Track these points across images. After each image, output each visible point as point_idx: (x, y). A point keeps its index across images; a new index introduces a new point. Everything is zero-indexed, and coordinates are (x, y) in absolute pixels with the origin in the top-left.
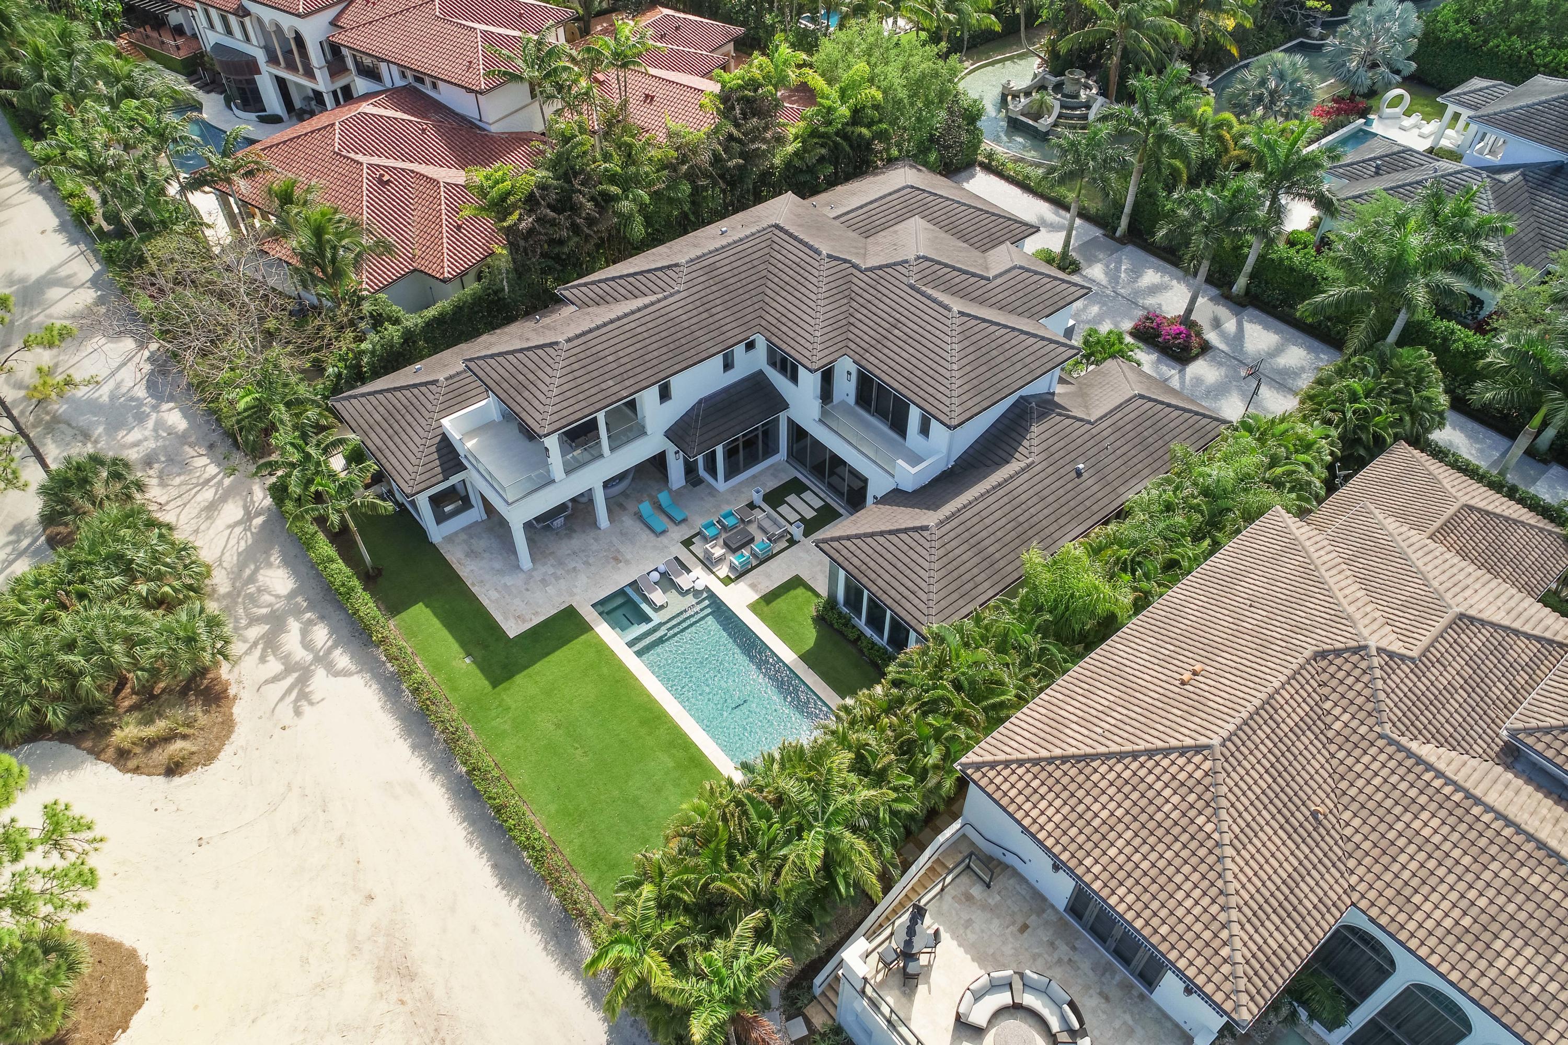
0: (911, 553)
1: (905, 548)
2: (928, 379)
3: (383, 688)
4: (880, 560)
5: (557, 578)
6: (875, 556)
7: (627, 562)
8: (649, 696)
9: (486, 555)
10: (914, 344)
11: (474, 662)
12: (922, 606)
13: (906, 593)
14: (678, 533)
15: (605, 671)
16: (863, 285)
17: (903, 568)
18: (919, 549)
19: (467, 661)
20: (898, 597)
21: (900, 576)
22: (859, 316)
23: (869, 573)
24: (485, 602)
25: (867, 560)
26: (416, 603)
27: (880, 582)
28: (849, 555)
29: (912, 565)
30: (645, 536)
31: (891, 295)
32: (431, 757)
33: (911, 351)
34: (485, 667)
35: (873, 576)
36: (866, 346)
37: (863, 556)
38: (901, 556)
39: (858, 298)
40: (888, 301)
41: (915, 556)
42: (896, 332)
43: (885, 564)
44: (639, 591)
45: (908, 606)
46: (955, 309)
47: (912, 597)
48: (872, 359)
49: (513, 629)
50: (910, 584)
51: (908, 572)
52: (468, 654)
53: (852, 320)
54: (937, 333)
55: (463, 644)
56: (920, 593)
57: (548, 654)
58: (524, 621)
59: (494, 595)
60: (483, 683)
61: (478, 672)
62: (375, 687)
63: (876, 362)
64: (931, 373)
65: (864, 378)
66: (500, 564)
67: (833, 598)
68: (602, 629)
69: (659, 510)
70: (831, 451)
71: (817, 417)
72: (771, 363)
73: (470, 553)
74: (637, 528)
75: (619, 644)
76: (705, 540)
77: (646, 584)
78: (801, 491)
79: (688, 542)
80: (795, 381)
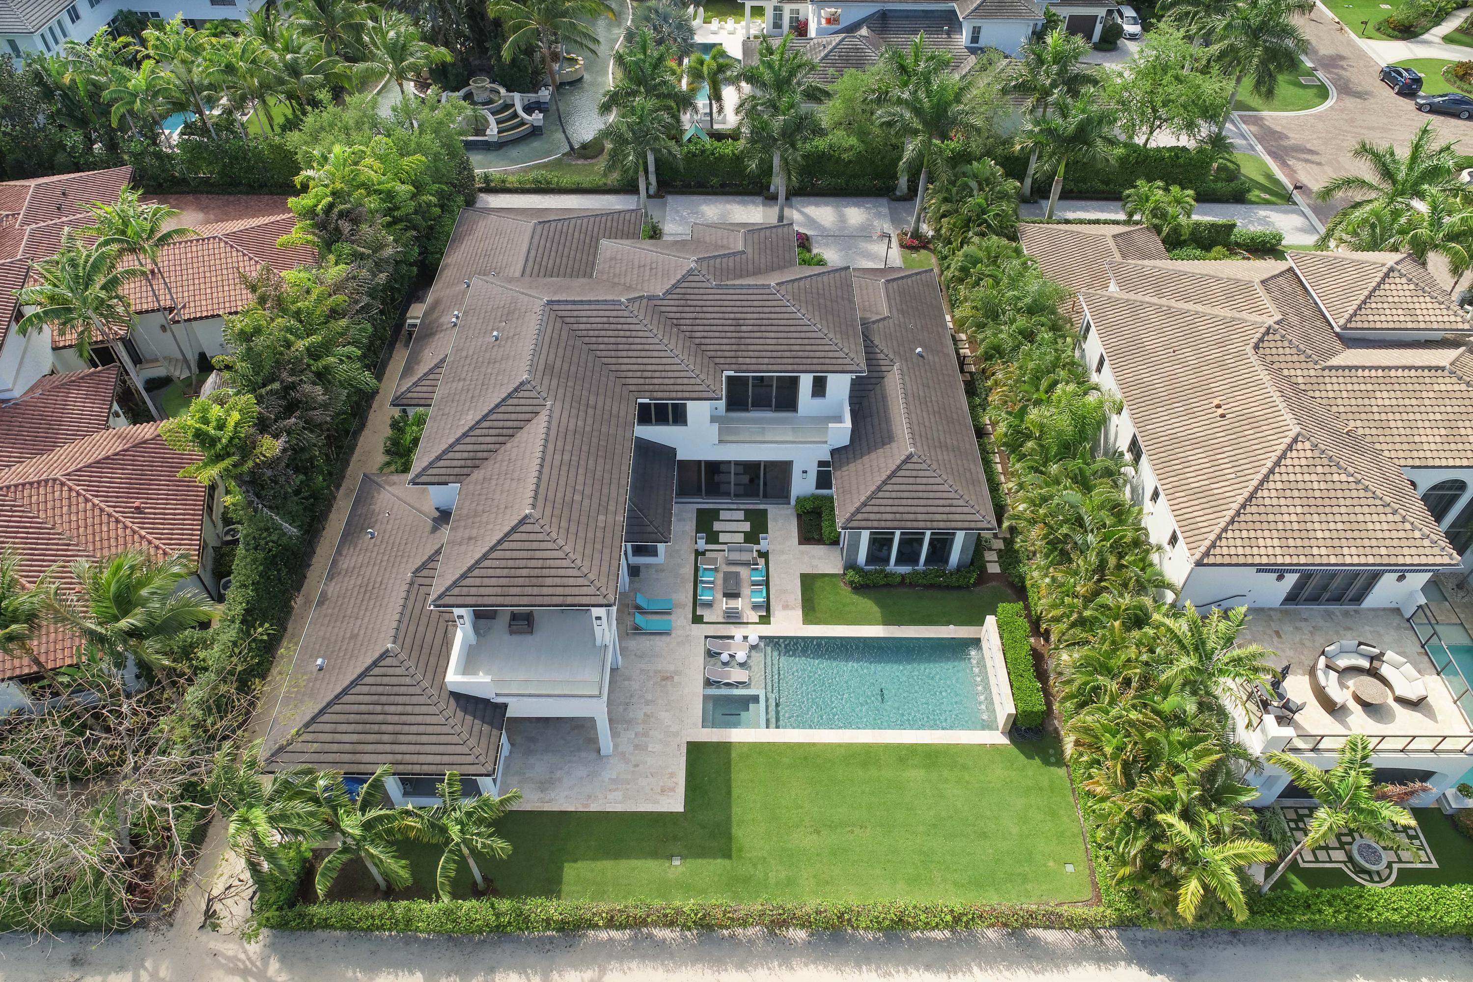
0: (919, 480)
1: (911, 480)
2: (808, 348)
3: (643, 957)
4: (904, 502)
5: (645, 734)
6: (897, 502)
7: (677, 673)
8: (840, 745)
9: (558, 774)
10: (769, 328)
11: (683, 857)
12: (965, 510)
13: (947, 509)
14: (681, 619)
15: (786, 760)
16: (674, 309)
17: (925, 495)
18: (921, 473)
19: (677, 862)
20: (945, 517)
21: (930, 502)
22: (698, 334)
23: (905, 517)
24: (619, 808)
25: (895, 509)
26: (561, 869)
27: (920, 517)
28: (878, 516)
29: (929, 488)
30: (660, 643)
31: (708, 303)
32: (765, 958)
33: (772, 335)
34: (702, 852)
35: (912, 517)
36: (733, 354)
37: (888, 509)
38: (915, 488)
39: (682, 322)
40: (710, 309)
41: (924, 481)
42: (744, 328)
43: (910, 502)
44: (717, 684)
45: (957, 517)
46: (773, 284)
47: (953, 509)
48: (748, 361)
49: (675, 803)
50: (941, 502)
51: (932, 495)
52: (670, 857)
53: (697, 341)
54: (778, 309)
55: (654, 854)
56: (955, 502)
57: (729, 793)
58: (672, 790)
59: (618, 795)
60: (719, 864)
61: (700, 861)
62: (634, 965)
63: (753, 361)
64: (806, 341)
65: (736, 383)
66: (582, 769)
67: (854, 565)
68: (738, 736)
69: (645, 613)
70: (738, 462)
71: (715, 439)
72: (644, 420)
73: (542, 786)
74: (645, 642)
75: (761, 732)
76: (709, 605)
77: (716, 674)
78: (716, 515)
79: (697, 619)
80: (680, 420)
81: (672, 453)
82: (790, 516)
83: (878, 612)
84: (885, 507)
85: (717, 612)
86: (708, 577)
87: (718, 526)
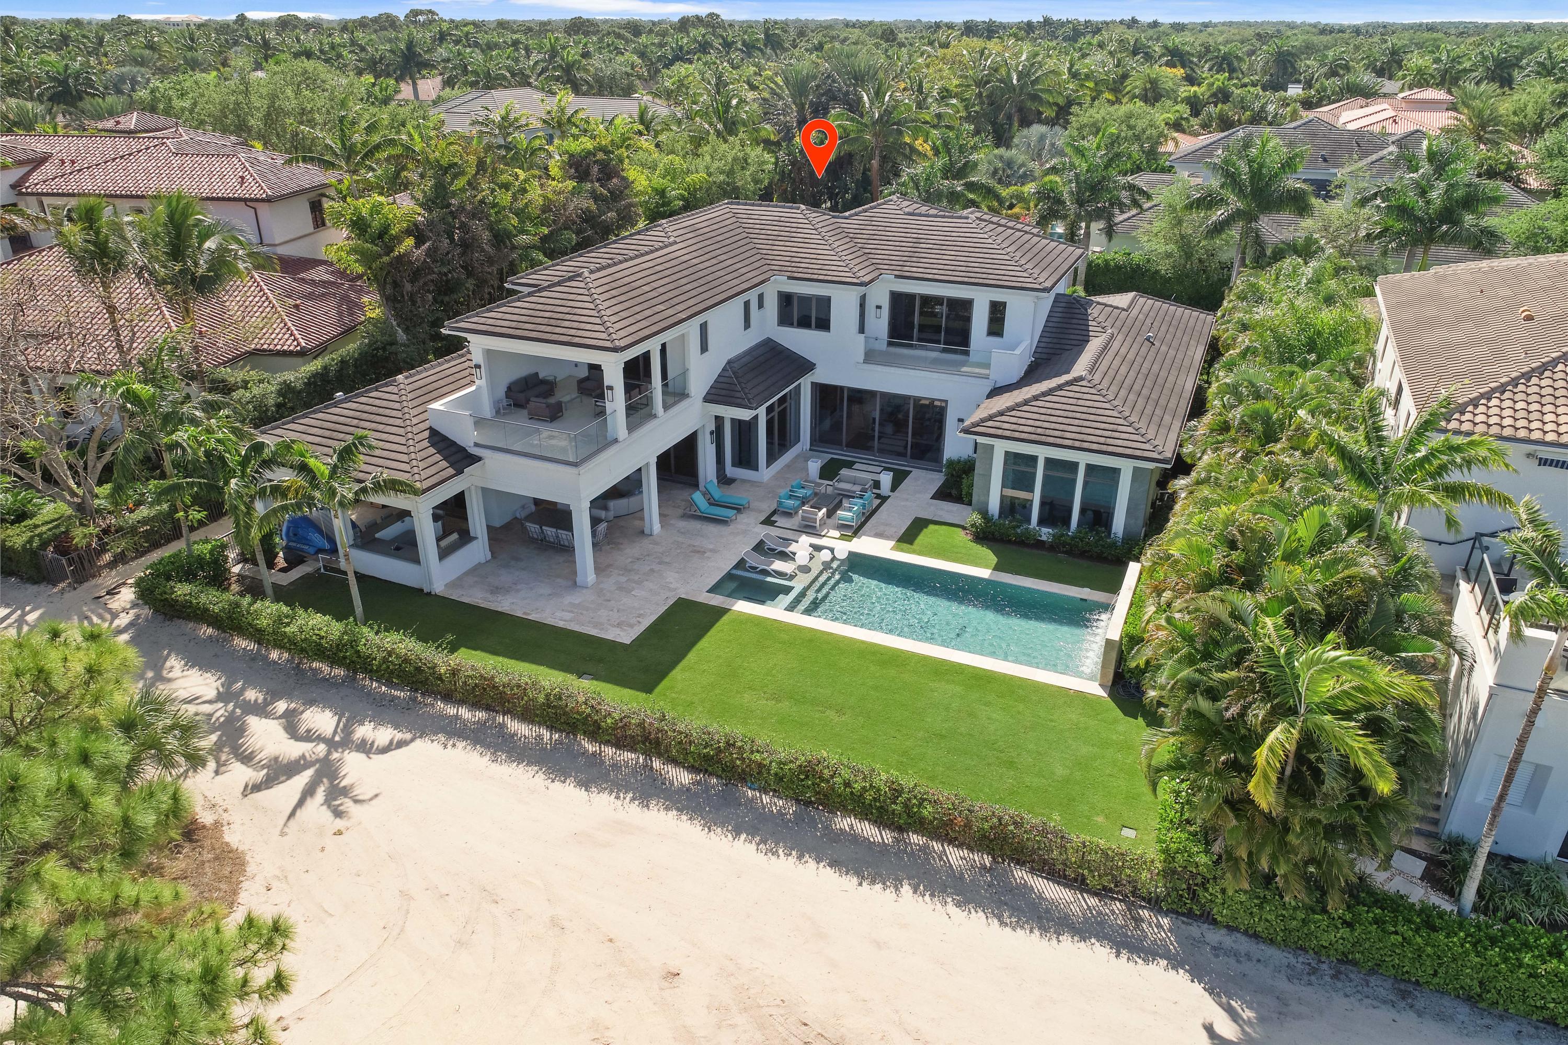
0: (1081, 402)
1: (1072, 401)
2: (988, 266)
4: (1053, 419)
5: (638, 582)
6: (1045, 417)
7: (714, 551)
8: (864, 643)
10: (951, 248)
11: (595, 680)
12: (1132, 437)
13: (1107, 433)
14: (750, 518)
15: (784, 638)
16: (856, 226)
17: (1084, 416)
19: (585, 679)
20: (1102, 439)
21: (1088, 424)
22: (871, 246)
23: (1049, 432)
24: (562, 624)
25: (1038, 423)
27: (1069, 435)
28: (1014, 427)
29: (1092, 410)
30: (713, 528)
31: (894, 225)
33: (953, 253)
34: (620, 681)
35: (1058, 433)
36: (900, 263)
37: (1031, 422)
38: (1074, 408)
39: (860, 236)
41: (1088, 403)
42: (923, 246)
43: (1060, 420)
45: (1119, 442)
46: (972, 217)
47: (1116, 434)
48: (915, 269)
49: (621, 636)
50: (1103, 426)
51: (1093, 417)
52: (582, 676)
53: (867, 250)
54: (967, 235)
55: (565, 666)
56: (1122, 428)
57: (694, 645)
58: (632, 624)
59: (567, 616)
61: (612, 685)
63: (921, 270)
64: (988, 261)
65: (901, 303)
66: (545, 590)
67: (984, 513)
68: (743, 607)
69: (713, 503)
70: (883, 395)
71: (861, 358)
72: (785, 319)
73: (496, 590)
74: (696, 525)
75: (774, 611)
76: (788, 515)
77: (756, 561)
78: (850, 465)
79: (768, 522)
80: (824, 324)
81: (807, 366)
82: (936, 480)
83: (993, 559)
84: (1026, 420)
85: (795, 522)
86: (801, 493)
87: (844, 472)
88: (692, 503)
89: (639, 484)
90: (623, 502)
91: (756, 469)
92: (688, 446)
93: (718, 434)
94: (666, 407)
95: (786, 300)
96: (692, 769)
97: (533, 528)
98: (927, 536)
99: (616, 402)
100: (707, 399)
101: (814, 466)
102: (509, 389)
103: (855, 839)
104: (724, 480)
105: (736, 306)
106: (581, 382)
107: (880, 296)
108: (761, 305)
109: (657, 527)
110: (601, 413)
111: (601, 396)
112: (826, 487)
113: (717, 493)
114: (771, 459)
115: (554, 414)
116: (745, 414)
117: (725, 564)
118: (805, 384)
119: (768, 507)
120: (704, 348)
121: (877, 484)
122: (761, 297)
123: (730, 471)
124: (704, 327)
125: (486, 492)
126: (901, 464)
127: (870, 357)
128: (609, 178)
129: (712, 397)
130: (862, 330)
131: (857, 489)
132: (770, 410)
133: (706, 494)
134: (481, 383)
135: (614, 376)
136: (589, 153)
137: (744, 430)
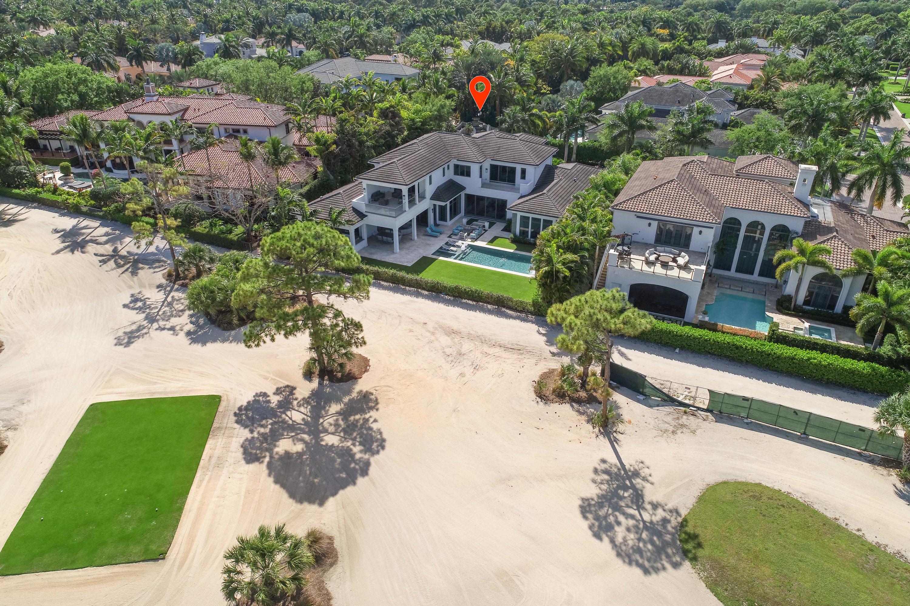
0: (543, 201)
1: (540, 200)
2: (521, 157)
7: (433, 244)
9: (378, 253)
10: (510, 150)
13: (549, 210)
14: (444, 236)
15: (453, 265)
17: (543, 205)
18: (545, 199)
20: (547, 212)
22: (484, 149)
23: (532, 210)
24: (391, 262)
25: (530, 207)
27: (538, 210)
28: (522, 208)
30: (433, 239)
35: (535, 210)
36: (493, 155)
38: (541, 203)
42: (501, 149)
43: (536, 206)
46: (518, 139)
48: (498, 158)
51: (546, 205)
54: (515, 145)
56: (553, 209)
57: (428, 266)
58: (410, 262)
59: (393, 260)
65: (494, 168)
66: (386, 254)
67: (515, 235)
68: (441, 258)
69: (432, 231)
70: (488, 198)
71: (480, 185)
72: (456, 173)
73: (371, 254)
74: (428, 237)
75: (451, 260)
76: (456, 235)
77: (445, 247)
78: (477, 221)
79: (450, 237)
80: (468, 175)
81: (463, 188)
82: (503, 225)
83: (515, 247)
84: (526, 206)
85: (458, 237)
86: (460, 228)
87: (475, 223)
88: (426, 231)
89: (411, 225)
90: (405, 230)
91: (446, 221)
92: (425, 213)
93: (434, 210)
94: (419, 202)
95: (456, 167)
96: (428, 291)
97: (380, 237)
98: (497, 241)
99: (406, 200)
100: (431, 199)
101: (465, 221)
102: (372, 195)
103: (467, 303)
104: (436, 225)
105: (441, 170)
106: (393, 193)
107: (487, 165)
108: (448, 168)
109: (416, 238)
110: (401, 203)
111: (401, 198)
112: (469, 227)
113: (434, 228)
114: (451, 219)
115: (386, 203)
116: (443, 204)
117: (437, 247)
118: (463, 194)
119: (450, 233)
120: (430, 183)
121: (484, 226)
122: (448, 166)
123: (438, 222)
124: (430, 177)
125: (368, 226)
126: (492, 220)
127: (484, 185)
128: (395, 117)
129: (432, 198)
130: (481, 177)
131: (477, 227)
132: (451, 202)
133: (431, 229)
134: (365, 194)
135: (405, 191)
136: (387, 108)
137: (443, 209)
